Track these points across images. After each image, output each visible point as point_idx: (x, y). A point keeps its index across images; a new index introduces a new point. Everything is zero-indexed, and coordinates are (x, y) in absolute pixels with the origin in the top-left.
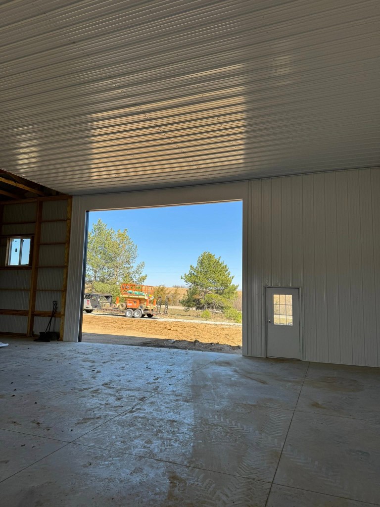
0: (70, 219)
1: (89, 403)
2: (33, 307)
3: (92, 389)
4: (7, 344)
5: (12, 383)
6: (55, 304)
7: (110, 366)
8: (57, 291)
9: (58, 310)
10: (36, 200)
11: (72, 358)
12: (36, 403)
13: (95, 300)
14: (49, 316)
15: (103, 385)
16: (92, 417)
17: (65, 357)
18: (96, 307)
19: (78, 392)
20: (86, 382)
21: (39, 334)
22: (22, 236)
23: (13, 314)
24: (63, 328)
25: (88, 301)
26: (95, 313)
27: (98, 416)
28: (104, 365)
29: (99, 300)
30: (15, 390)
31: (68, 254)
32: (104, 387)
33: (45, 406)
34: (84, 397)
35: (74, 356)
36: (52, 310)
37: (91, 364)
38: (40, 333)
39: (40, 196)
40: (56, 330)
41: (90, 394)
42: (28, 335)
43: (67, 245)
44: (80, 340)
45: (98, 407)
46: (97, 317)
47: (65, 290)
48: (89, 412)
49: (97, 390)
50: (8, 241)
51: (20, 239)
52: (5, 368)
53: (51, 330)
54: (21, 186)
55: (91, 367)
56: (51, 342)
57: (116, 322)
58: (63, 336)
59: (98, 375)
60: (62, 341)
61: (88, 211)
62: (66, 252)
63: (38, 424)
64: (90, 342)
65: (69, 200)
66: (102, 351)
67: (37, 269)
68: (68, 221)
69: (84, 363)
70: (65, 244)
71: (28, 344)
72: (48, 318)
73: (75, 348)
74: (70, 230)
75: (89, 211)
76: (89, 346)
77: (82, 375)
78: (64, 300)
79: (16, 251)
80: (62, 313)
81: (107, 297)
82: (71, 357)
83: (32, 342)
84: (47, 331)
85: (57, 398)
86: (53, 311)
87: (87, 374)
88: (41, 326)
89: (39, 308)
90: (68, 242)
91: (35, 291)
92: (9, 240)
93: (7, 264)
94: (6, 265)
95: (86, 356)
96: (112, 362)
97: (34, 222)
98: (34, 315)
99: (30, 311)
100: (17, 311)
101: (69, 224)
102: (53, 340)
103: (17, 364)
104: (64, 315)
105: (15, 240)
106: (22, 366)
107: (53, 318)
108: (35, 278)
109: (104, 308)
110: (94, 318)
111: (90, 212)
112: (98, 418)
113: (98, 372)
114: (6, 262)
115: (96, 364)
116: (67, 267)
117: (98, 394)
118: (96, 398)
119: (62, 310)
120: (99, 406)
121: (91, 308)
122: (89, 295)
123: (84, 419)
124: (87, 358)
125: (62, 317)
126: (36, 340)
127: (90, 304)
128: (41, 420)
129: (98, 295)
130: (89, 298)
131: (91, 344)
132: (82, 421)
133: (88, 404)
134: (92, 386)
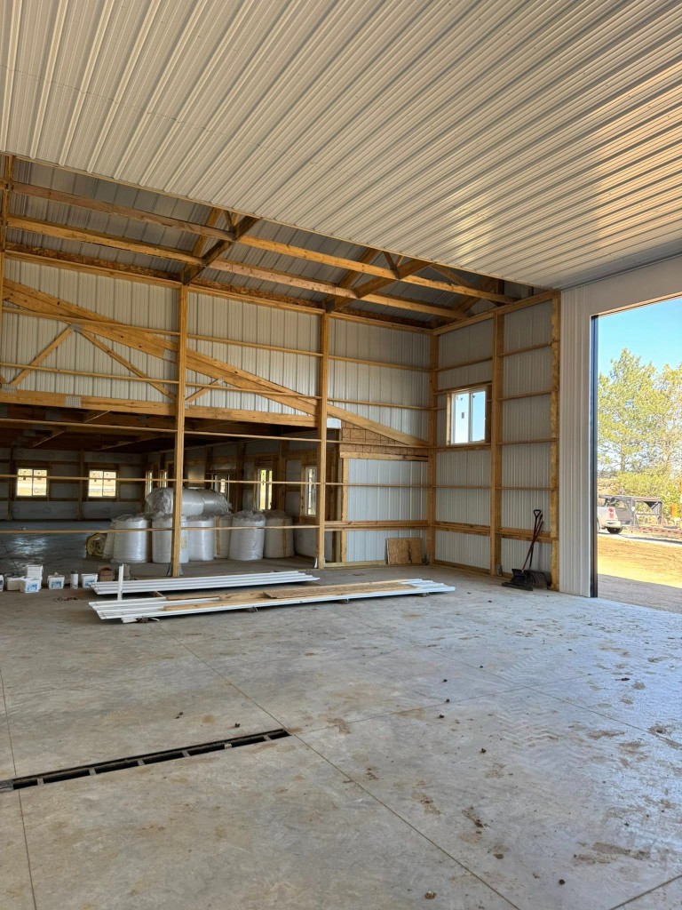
0: (559, 341)
1: (614, 784)
2: (498, 519)
3: (622, 739)
4: (453, 589)
5: (445, 681)
6: (539, 515)
7: (668, 673)
8: (541, 489)
9: (546, 528)
10: (491, 315)
11: (575, 637)
12: (483, 751)
13: (625, 509)
14: (528, 539)
15: (652, 731)
16: (623, 844)
17: (561, 632)
18: (628, 523)
19: (585, 738)
20: (606, 710)
21: (511, 572)
22: (472, 387)
23: (466, 532)
24: (557, 566)
25: (611, 510)
26: (627, 534)
27: (639, 844)
28: (653, 667)
29: (633, 509)
30: (448, 701)
31: (558, 414)
32: (653, 739)
33: (502, 767)
34: (600, 759)
35: (581, 631)
36: (532, 528)
37: (620, 660)
38: (513, 570)
39: (499, 304)
40: (544, 569)
41: (617, 755)
42: (493, 572)
43: (553, 394)
44: (594, 594)
45: (640, 809)
46: (632, 544)
47: (556, 488)
48: (614, 822)
49: (637, 745)
50: (448, 399)
51: (467, 395)
52: (442, 640)
53: (534, 567)
54: (460, 290)
55: (620, 667)
56: (535, 591)
57: (673, 556)
58: (558, 583)
59: (637, 694)
60: (556, 590)
61: (595, 317)
62: (553, 410)
63: (479, 824)
64: (619, 600)
65: (555, 302)
66: (645, 626)
67: (500, 447)
68: (555, 345)
69: (603, 652)
70: (550, 393)
71: (490, 592)
72: (526, 542)
73: (584, 612)
74: (559, 362)
75: (597, 316)
76: (616, 611)
77: (596, 688)
78: (555, 509)
79: (463, 416)
80: (553, 535)
81: (650, 504)
82: (574, 632)
83: (499, 588)
84: (527, 568)
85: (533, 745)
86: (535, 530)
87: (611, 689)
88: (515, 556)
89: (509, 522)
90: (556, 389)
91: (499, 489)
92: (451, 397)
93: (450, 442)
94: (448, 444)
95: (608, 635)
96: (674, 662)
97: (491, 359)
98: (501, 535)
99: (493, 528)
100: (472, 526)
101: (556, 352)
102: (539, 587)
103: (463, 635)
104: (557, 539)
105: (460, 396)
106: (472, 640)
107: (536, 545)
108: (499, 464)
109: (645, 525)
110: (623, 545)
111: (599, 319)
112: (642, 855)
113: (639, 686)
114: (448, 439)
115: (632, 661)
116: (556, 441)
117: (639, 760)
118: (634, 773)
119: (553, 528)
120: (642, 803)
121: (617, 524)
122: (613, 500)
123: (599, 847)
124: (611, 641)
125: (554, 542)
126: (505, 585)
127: (615, 516)
128: (487, 813)
129: (630, 500)
130: (614, 505)
131: (618, 605)
132: (594, 853)
133: (612, 790)
134: (623, 728)
